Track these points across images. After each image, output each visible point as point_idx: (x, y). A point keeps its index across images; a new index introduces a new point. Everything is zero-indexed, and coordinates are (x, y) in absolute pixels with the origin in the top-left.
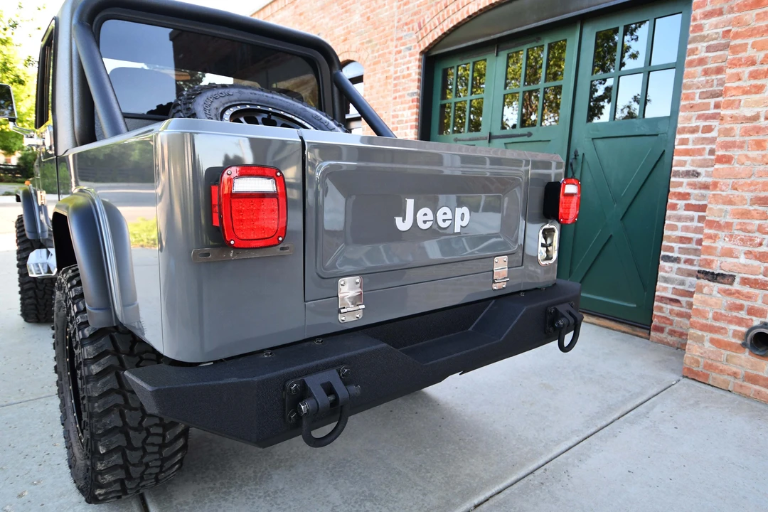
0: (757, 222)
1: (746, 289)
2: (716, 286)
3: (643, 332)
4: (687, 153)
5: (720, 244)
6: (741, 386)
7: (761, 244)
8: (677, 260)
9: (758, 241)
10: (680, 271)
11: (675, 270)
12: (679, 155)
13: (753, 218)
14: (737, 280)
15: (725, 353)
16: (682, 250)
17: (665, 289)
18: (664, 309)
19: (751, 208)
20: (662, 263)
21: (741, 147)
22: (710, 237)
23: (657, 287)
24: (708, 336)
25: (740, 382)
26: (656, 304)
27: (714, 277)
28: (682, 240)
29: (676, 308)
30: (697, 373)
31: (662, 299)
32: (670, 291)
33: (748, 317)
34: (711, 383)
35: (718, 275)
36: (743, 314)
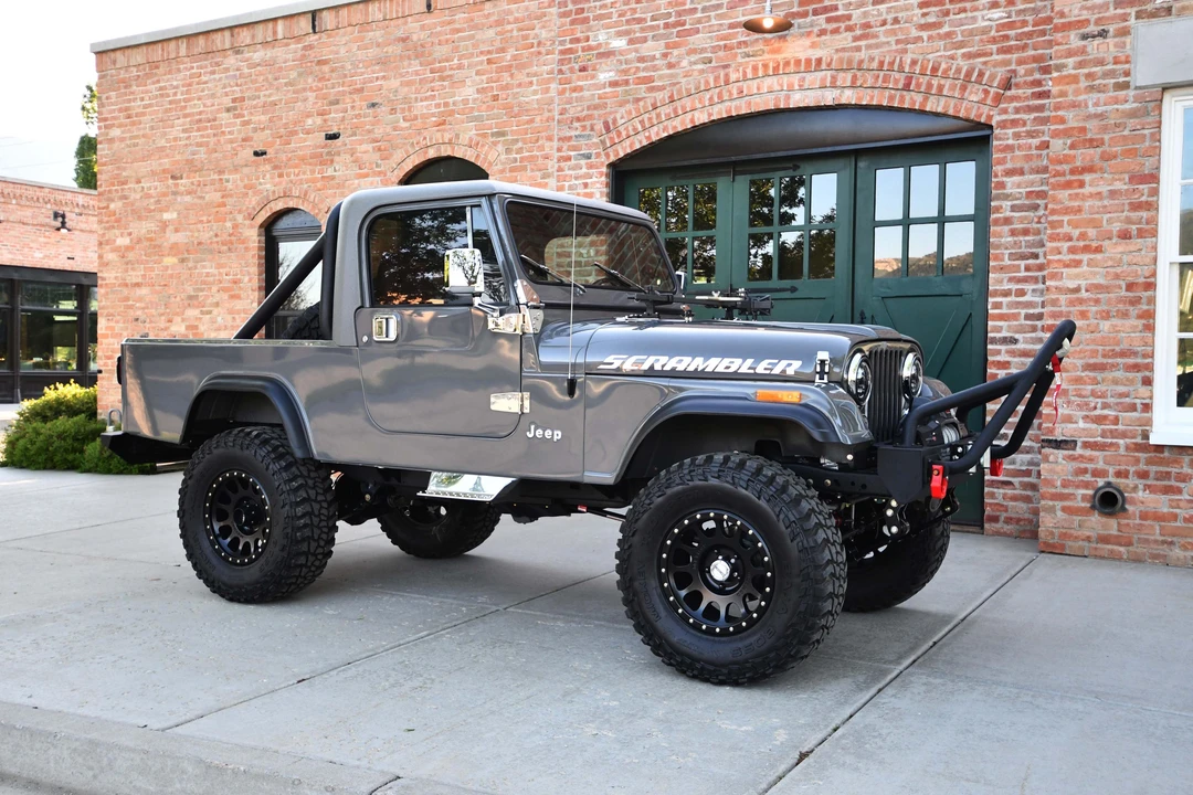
0: (1089, 388)
1: (1088, 453)
2: (1061, 453)
3: (975, 527)
4: (1002, 317)
5: (1060, 411)
6: (1096, 549)
7: (1095, 408)
8: (1003, 437)
9: (1092, 405)
12: (993, 320)
13: (1085, 383)
14: (1079, 444)
15: (1077, 519)
16: (1009, 425)
18: (996, 495)
19: (1083, 374)
22: (1049, 404)
23: (985, 470)
24: (1059, 504)
25: (1094, 545)
26: (986, 490)
27: (1058, 444)
29: (1010, 492)
30: (1053, 546)
31: (995, 484)
33: (1093, 479)
34: (1068, 552)
35: (1061, 441)
36: (1088, 477)
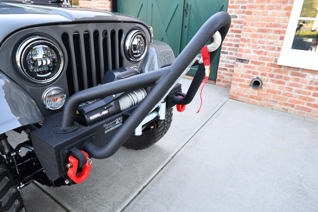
0: (258, 39)
1: (253, 65)
2: (242, 64)
3: (213, 82)
4: (233, 7)
5: (245, 48)
6: (248, 100)
7: (259, 48)
8: (227, 53)
9: (258, 46)
10: (228, 57)
11: (226, 57)
12: (230, 8)
13: (257, 37)
14: (250, 62)
15: (244, 89)
16: (229, 49)
17: (222, 65)
18: (221, 73)
19: (257, 33)
20: (221, 54)
21: (256, 8)
22: (242, 45)
23: (219, 64)
24: (238, 83)
25: (248, 99)
26: (218, 71)
27: (242, 61)
28: (229, 45)
29: (225, 72)
30: (234, 97)
31: (221, 69)
32: (224, 65)
33: (252, 75)
34: (238, 100)
35: (243, 60)
36: (251, 74)
